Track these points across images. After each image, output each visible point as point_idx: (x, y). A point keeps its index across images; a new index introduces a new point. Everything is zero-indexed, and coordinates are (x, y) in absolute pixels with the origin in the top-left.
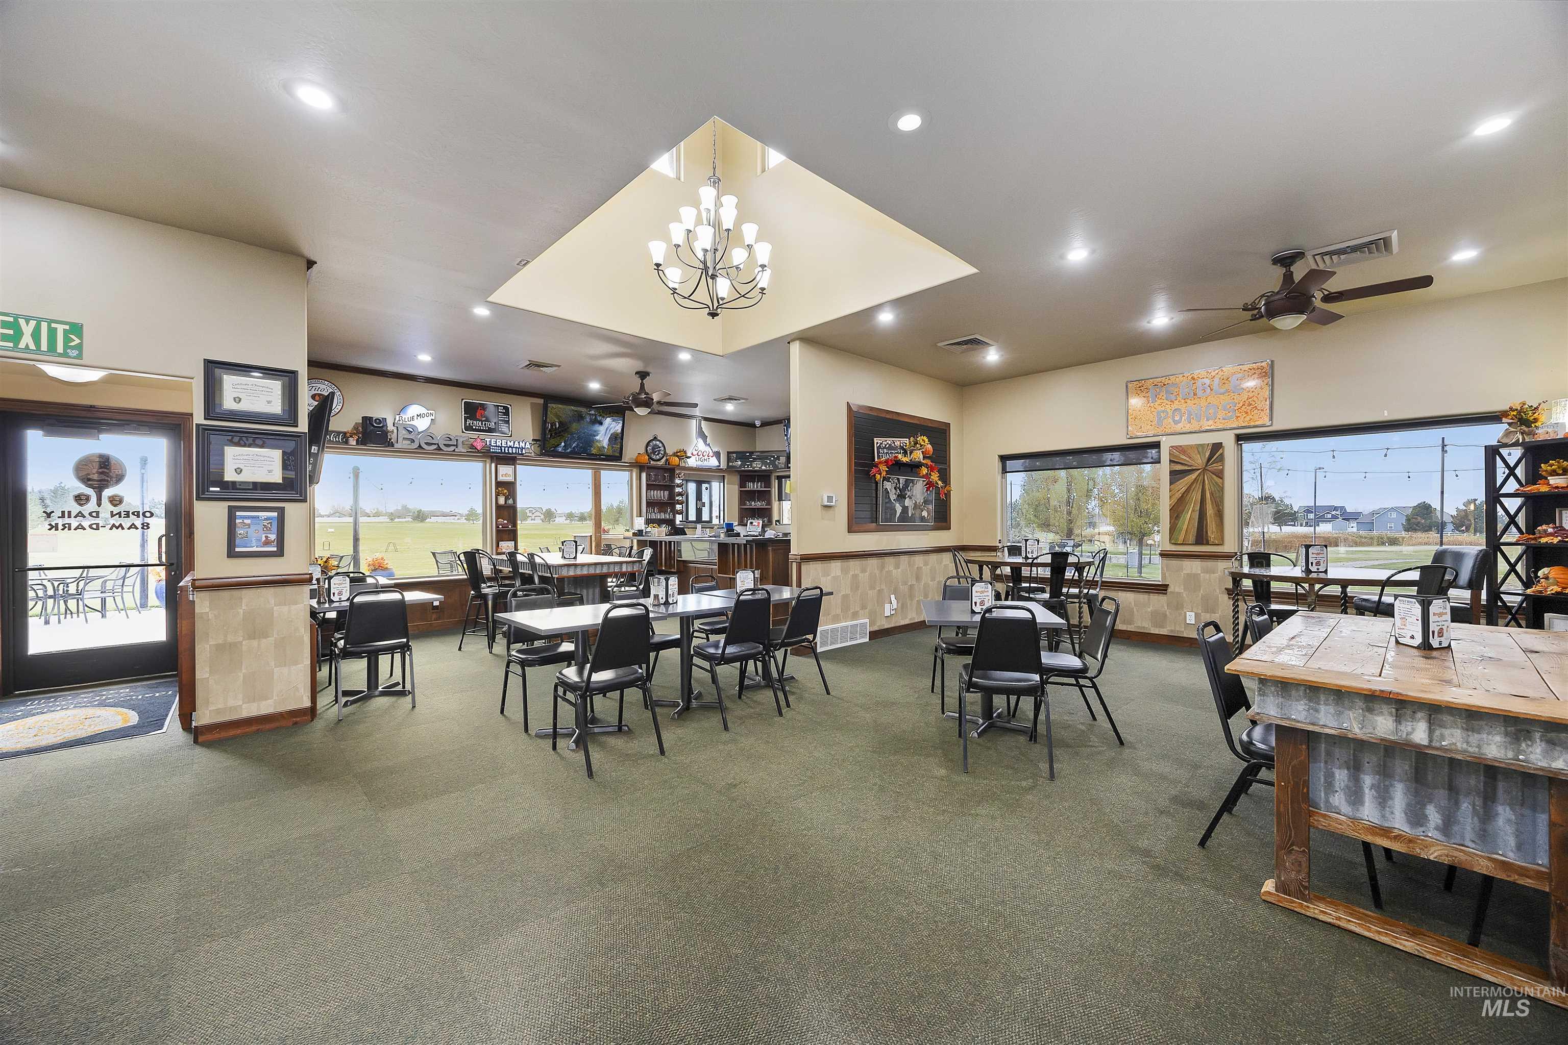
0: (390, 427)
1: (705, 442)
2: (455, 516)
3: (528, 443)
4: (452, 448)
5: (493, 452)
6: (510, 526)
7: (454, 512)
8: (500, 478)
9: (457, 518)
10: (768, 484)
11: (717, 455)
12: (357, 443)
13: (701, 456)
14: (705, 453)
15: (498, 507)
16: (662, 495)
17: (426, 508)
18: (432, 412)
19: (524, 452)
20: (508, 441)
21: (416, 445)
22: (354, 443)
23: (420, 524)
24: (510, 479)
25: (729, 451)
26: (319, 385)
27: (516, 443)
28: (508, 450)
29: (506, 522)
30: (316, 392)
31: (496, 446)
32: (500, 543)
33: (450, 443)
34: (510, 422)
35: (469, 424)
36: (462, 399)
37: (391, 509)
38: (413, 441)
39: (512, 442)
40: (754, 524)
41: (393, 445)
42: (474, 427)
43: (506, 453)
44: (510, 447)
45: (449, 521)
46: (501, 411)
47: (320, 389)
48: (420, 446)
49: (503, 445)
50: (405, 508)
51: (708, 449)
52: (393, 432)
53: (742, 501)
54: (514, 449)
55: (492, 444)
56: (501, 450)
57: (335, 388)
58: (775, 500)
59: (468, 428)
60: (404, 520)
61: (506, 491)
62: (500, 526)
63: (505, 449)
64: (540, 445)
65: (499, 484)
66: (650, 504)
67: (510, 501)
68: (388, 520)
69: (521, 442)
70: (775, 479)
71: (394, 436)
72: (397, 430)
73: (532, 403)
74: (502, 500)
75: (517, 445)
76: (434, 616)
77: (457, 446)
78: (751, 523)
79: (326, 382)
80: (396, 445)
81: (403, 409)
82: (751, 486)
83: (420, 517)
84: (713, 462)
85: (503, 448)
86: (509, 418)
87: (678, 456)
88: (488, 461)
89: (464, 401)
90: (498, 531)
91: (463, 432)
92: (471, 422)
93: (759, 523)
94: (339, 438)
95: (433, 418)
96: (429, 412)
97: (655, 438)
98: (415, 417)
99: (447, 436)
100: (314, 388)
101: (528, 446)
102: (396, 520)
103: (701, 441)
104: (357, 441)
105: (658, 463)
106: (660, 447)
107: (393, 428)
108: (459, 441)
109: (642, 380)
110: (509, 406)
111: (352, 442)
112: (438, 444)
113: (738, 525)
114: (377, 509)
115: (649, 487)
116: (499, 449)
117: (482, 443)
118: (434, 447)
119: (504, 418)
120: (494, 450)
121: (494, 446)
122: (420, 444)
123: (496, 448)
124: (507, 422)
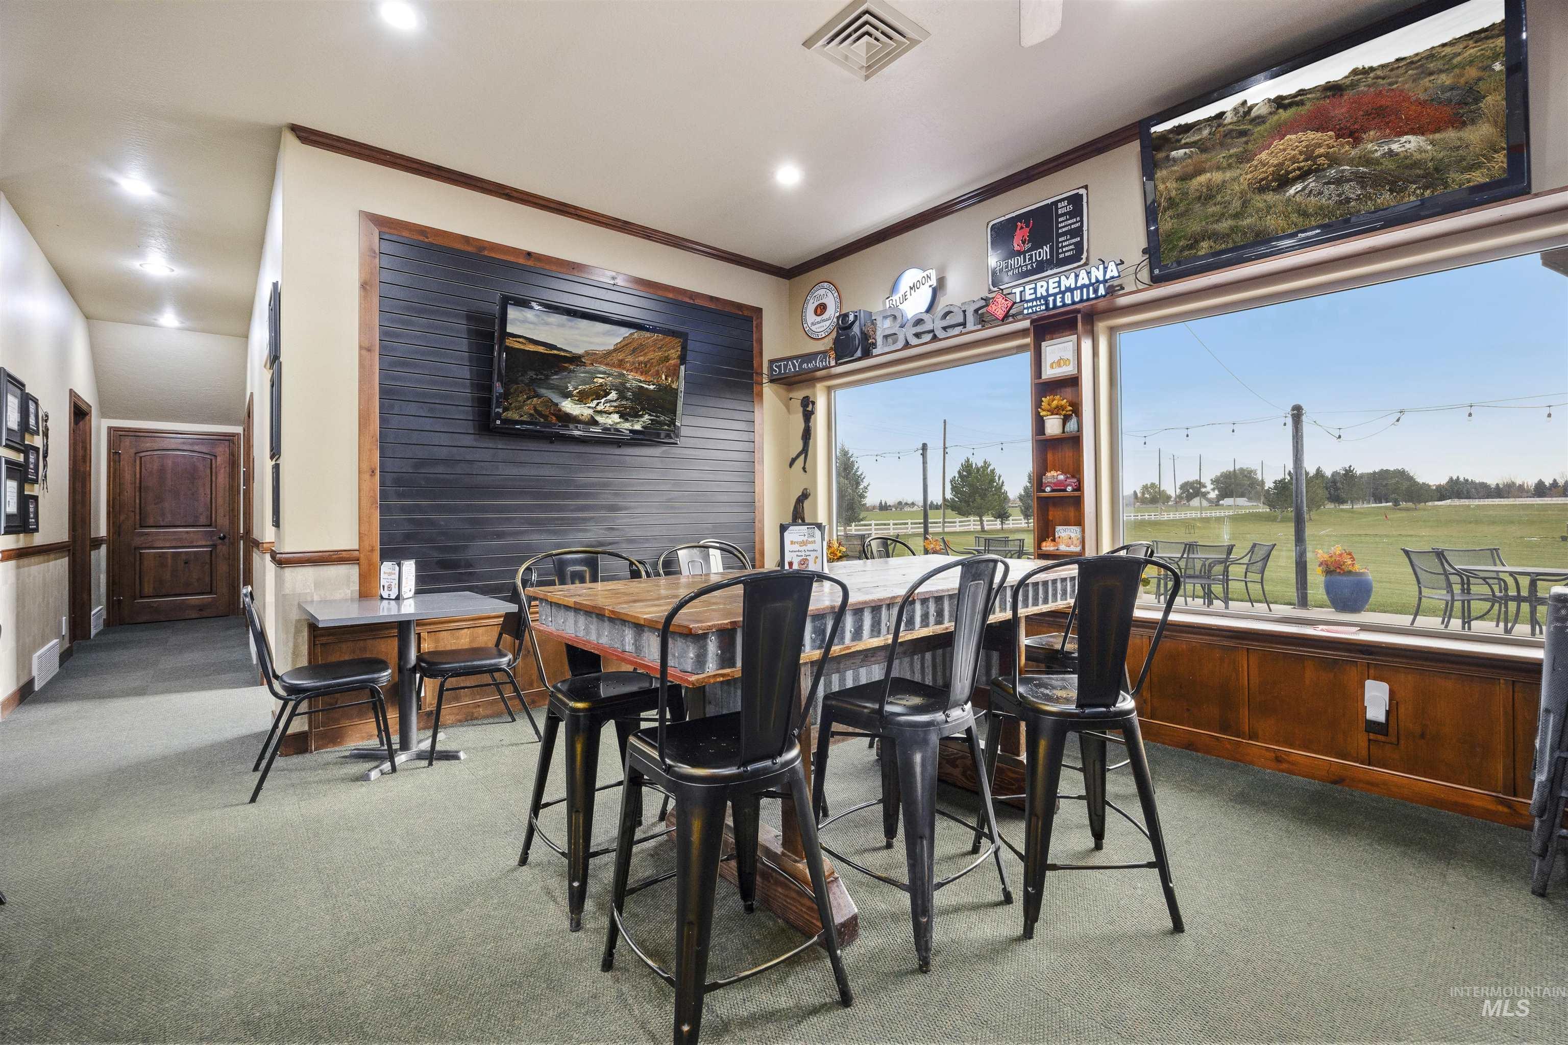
3: (1112, 267)
5: (1027, 315)
18: (929, 272)
19: (1101, 291)
20: (1063, 278)
28: (1063, 299)
31: (1036, 299)
34: (1085, 228)
39: (1072, 276)
43: (1059, 307)
46: (1065, 210)
47: (820, 297)
49: (1051, 291)
54: (1077, 293)
55: (1028, 297)
63: (1054, 300)
69: (1093, 270)
75: (1083, 280)
80: (874, 352)
81: (894, 287)
85: (1051, 298)
86: (1082, 221)
89: (991, 224)
95: (933, 282)
96: (925, 273)
98: (908, 293)
100: (816, 299)
101: (1113, 271)
108: (968, 313)
110: (1081, 192)
112: (932, 331)
116: (1040, 305)
117: (1006, 300)
118: (927, 338)
119: (1070, 225)
120: (1030, 311)
121: (1032, 301)
122: (906, 340)
123: (1035, 303)
124: (1078, 232)
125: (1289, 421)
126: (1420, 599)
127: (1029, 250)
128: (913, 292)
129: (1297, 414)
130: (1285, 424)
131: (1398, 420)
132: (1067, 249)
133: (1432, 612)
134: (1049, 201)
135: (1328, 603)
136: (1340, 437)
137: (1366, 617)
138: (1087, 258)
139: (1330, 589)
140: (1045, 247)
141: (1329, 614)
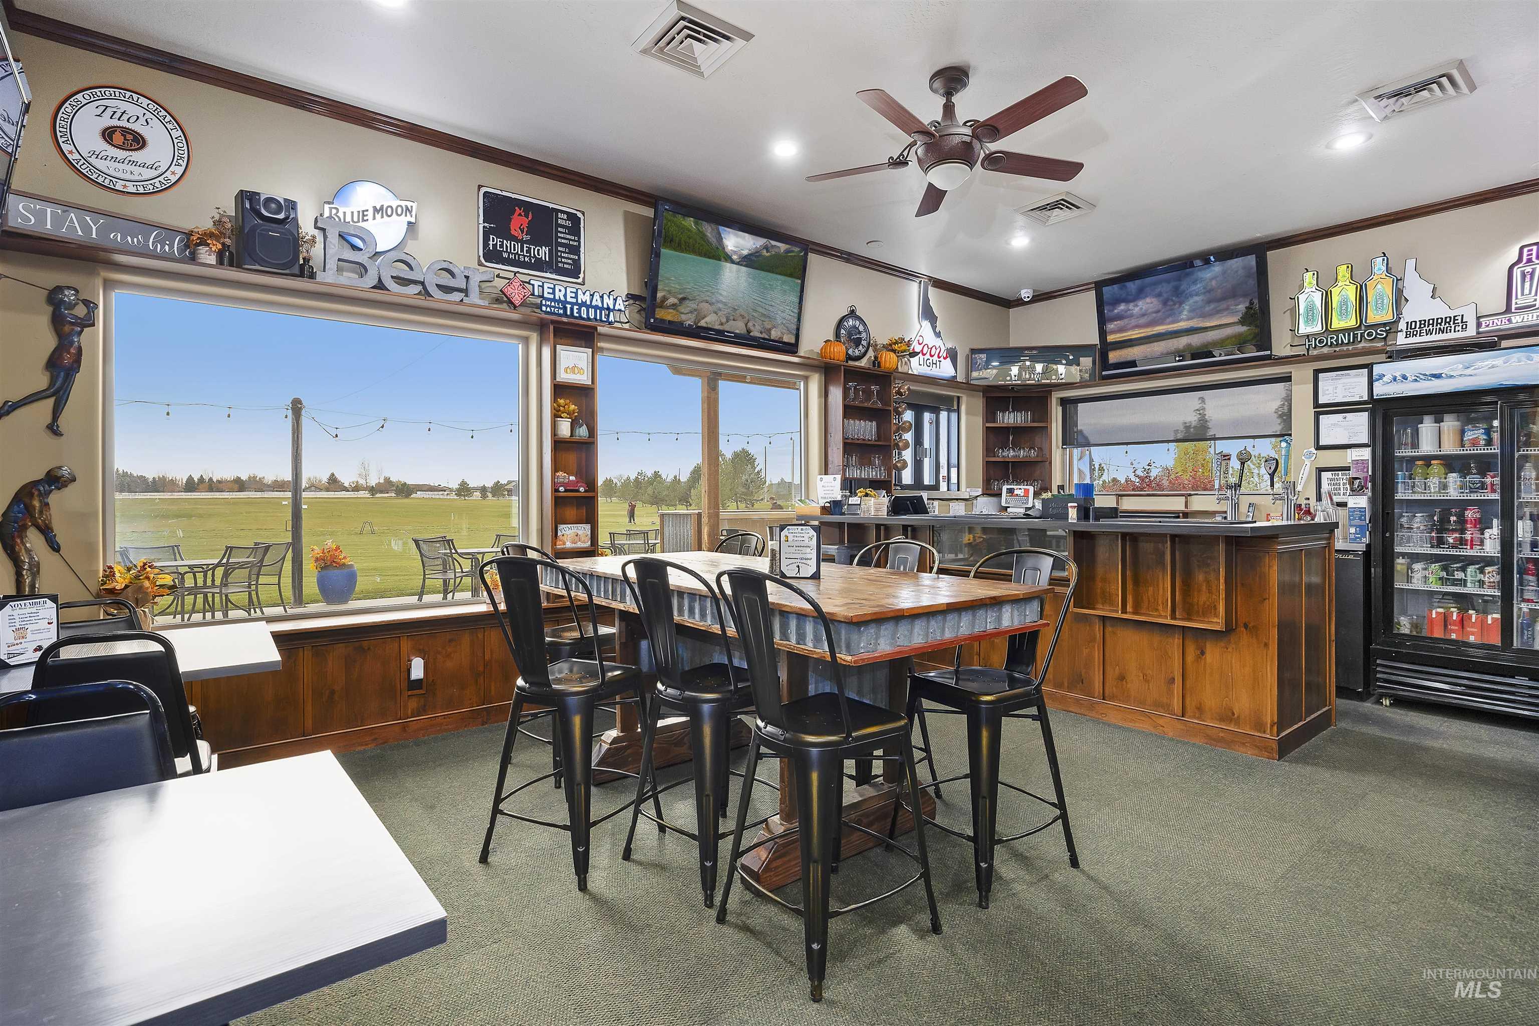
0: (307, 227)
1: (934, 328)
2: (445, 491)
3: (619, 301)
4: (456, 296)
5: (546, 313)
6: (582, 489)
7: (442, 486)
8: (564, 377)
9: (446, 493)
10: (1043, 414)
11: (952, 355)
12: (220, 261)
13: (928, 356)
14: (934, 349)
15: (559, 445)
16: (865, 429)
17: (410, 481)
18: (409, 204)
19: (611, 318)
20: (580, 292)
21: (370, 280)
22: (212, 260)
23: (406, 501)
24: (583, 379)
25: (972, 347)
26: (124, 106)
27: (597, 297)
28: (579, 312)
29: (572, 478)
30: (115, 122)
31: (554, 300)
32: (561, 527)
33: (452, 283)
34: (582, 250)
35: (495, 246)
36: (480, 187)
37: (373, 482)
38: (362, 269)
39: (588, 293)
40: (1016, 492)
41: (312, 276)
42: (505, 255)
43: (576, 318)
44: (584, 304)
45: (437, 497)
46: (563, 223)
47: (125, 117)
48: (380, 286)
49: (569, 299)
50: (387, 481)
51: (938, 342)
52: (313, 239)
53: (989, 450)
54: (592, 312)
55: (546, 295)
56: (565, 309)
57: (168, 118)
58: (1057, 447)
59: (492, 255)
60: (386, 495)
61: (572, 407)
62: (562, 489)
63: (572, 309)
64: (643, 309)
65: (560, 390)
66: (851, 447)
67: (583, 432)
68: (368, 496)
69: (605, 297)
70: (1057, 405)
71: (317, 251)
72: (325, 237)
73: (627, 214)
74: (565, 428)
75: (597, 301)
76: (413, 704)
77: (466, 291)
78: (1011, 491)
79: (142, 99)
80: (320, 276)
81: (339, 193)
82: (1009, 419)
83: (405, 490)
84: (946, 369)
85: (569, 306)
86: (579, 241)
87: (894, 351)
88: (534, 337)
89: (483, 190)
90: (559, 501)
91: (480, 264)
92: (498, 241)
93: (1027, 491)
94: (171, 246)
95: (413, 220)
96: (403, 203)
97: (852, 313)
98: (370, 213)
99: (445, 265)
100: (109, 112)
101: (620, 305)
102: (378, 495)
103: (926, 324)
104: (220, 255)
105: (857, 363)
106: (860, 333)
107: (316, 232)
108: (471, 282)
109: (949, 94)
110: (579, 215)
111: (207, 255)
112: (423, 283)
113: (983, 495)
114: (357, 482)
115: (850, 411)
116: (559, 308)
117: (524, 288)
118: (415, 289)
119: (570, 240)
120: (548, 309)
121: (548, 299)
122: (380, 278)
123: (553, 304)
124: (576, 250)
125: (290, 413)
126: (424, 580)
127: (527, 242)
128: (378, 216)
129: (297, 408)
130: (286, 417)
131: (382, 427)
132: (566, 261)
133: (434, 592)
134: (551, 206)
135: (320, 597)
136: (337, 436)
137: (353, 605)
138: (584, 279)
139: (321, 583)
140: (544, 247)
141: (320, 607)
